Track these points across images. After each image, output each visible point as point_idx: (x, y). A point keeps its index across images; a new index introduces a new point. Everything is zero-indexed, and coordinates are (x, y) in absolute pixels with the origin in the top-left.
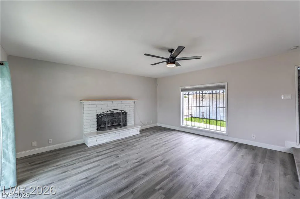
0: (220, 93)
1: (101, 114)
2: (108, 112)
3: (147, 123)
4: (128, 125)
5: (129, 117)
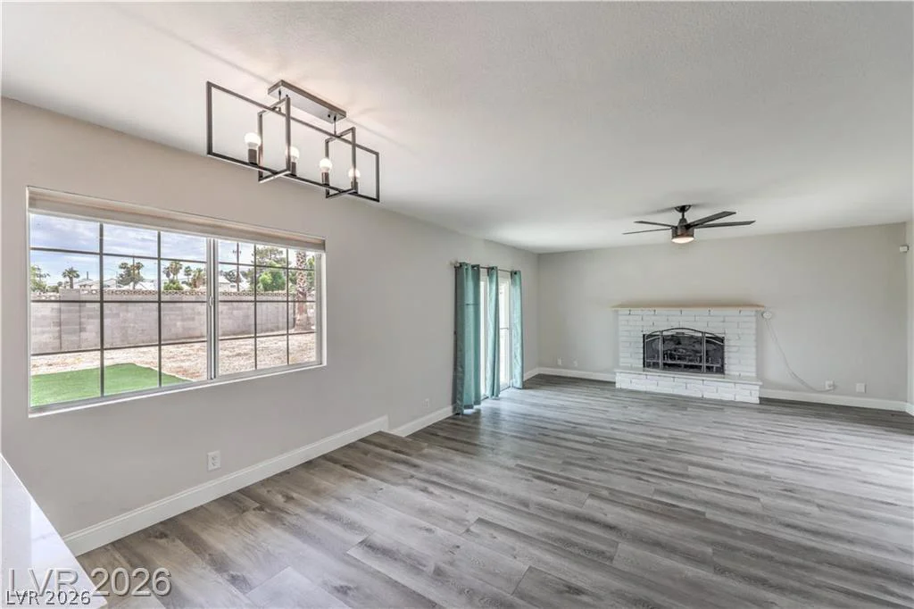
1: (650, 336)
2: (665, 333)
3: (830, 386)
4: (732, 373)
5: (737, 352)
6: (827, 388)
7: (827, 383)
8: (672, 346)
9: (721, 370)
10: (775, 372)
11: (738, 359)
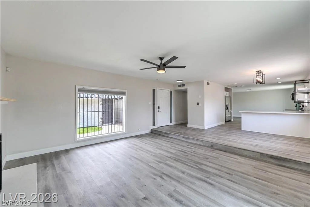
0: (83, 98)
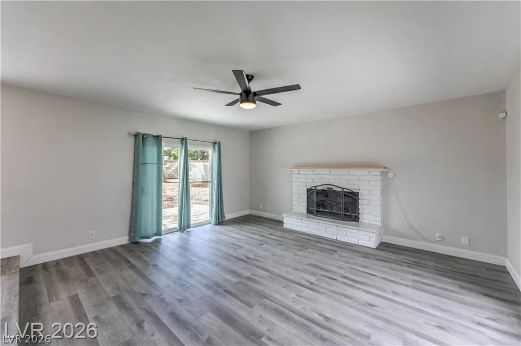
1: (310, 190)
2: (318, 188)
3: (439, 238)
4: (364, 221)
5: (368, 204)
6: (437, 239)
7: (437, 234)
8: (322, 198)
9: (356, 219)
10: (397, 222)
11: (370, 211)
